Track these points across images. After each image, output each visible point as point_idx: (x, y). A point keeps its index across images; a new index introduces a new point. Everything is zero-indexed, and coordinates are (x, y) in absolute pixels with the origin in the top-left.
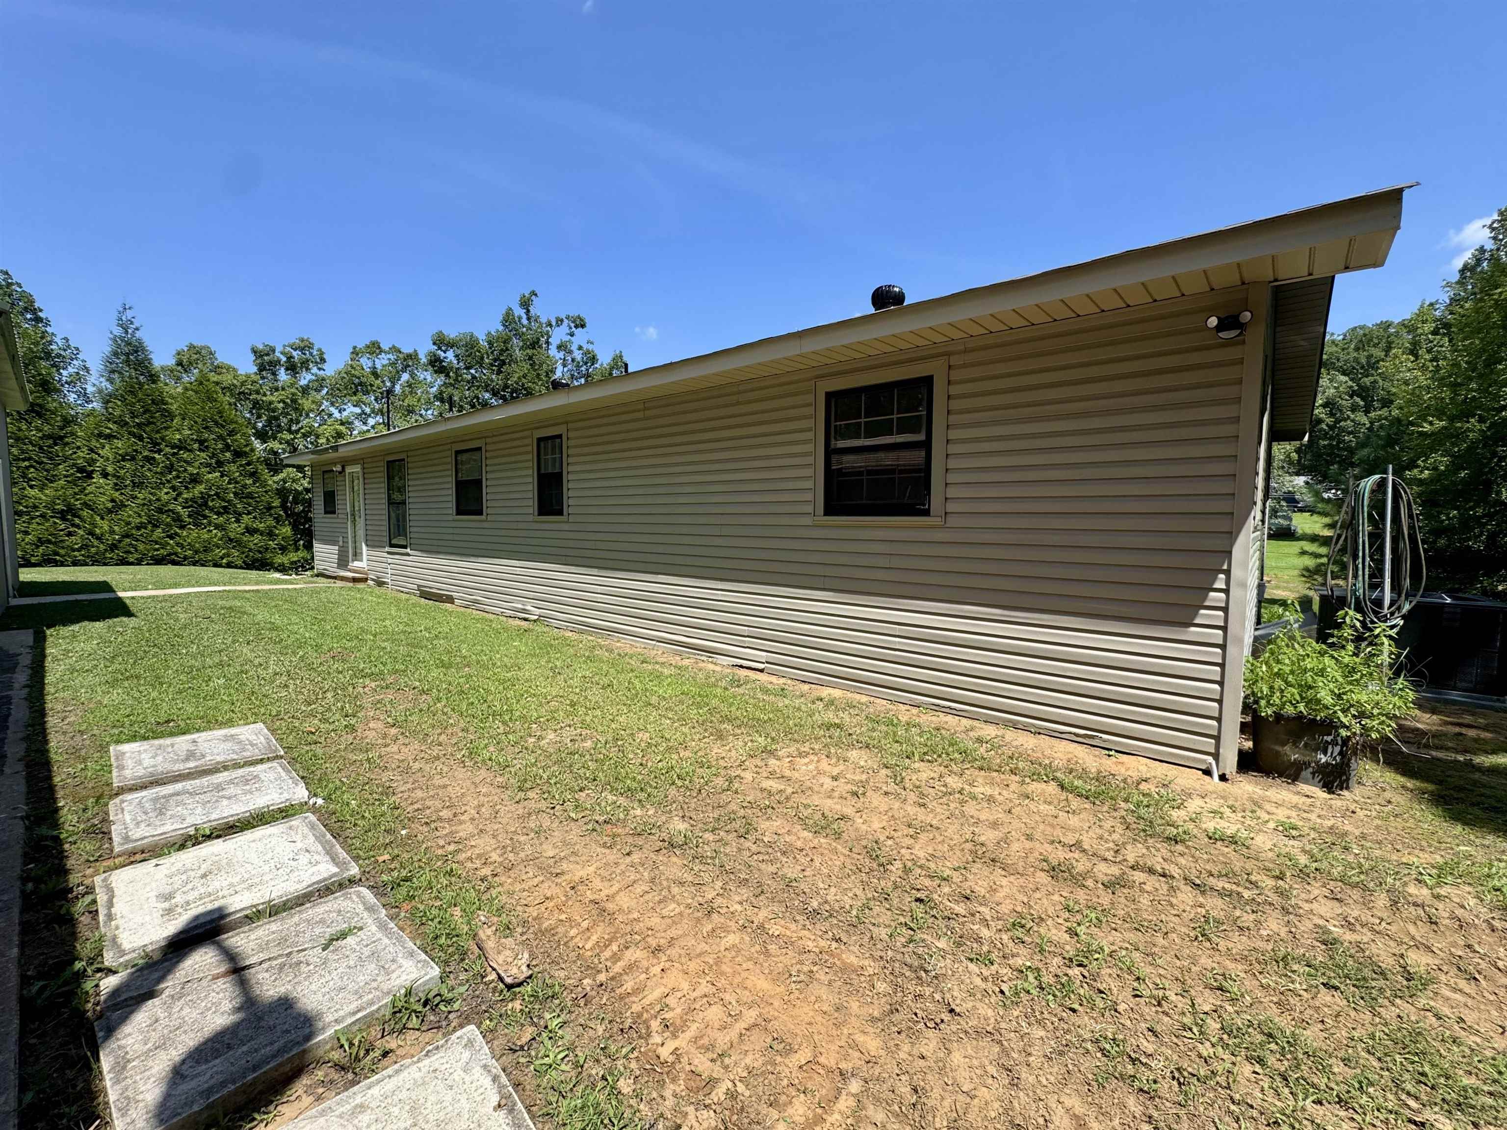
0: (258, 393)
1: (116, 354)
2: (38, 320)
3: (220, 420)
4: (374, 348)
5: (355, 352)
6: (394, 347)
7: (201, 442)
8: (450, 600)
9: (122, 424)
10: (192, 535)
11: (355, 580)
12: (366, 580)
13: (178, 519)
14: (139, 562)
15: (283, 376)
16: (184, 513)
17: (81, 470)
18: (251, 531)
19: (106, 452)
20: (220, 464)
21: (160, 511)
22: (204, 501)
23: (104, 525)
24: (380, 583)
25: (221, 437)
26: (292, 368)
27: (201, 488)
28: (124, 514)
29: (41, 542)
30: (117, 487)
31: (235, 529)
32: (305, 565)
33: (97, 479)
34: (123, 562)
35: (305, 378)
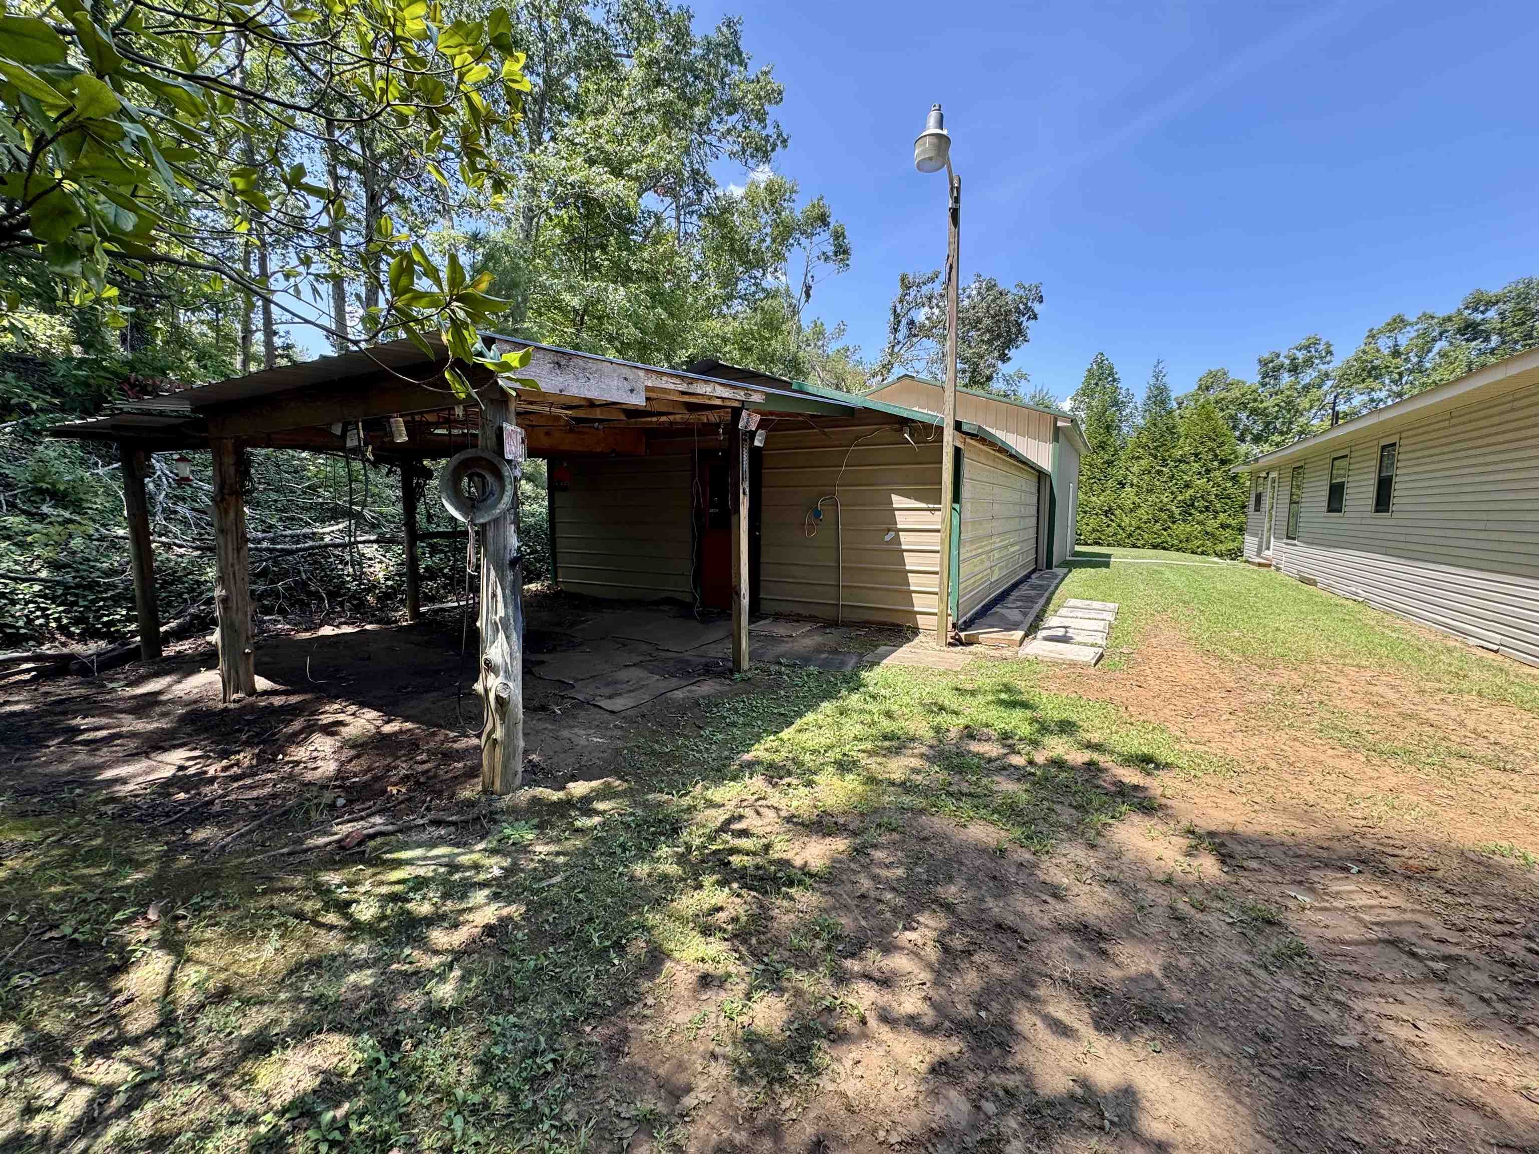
0: (1255, 400)
1: (1149, 398)
2: (1114, 380)
3: (1215, 435)
4: (1398, 323)
5: (1372, 336)
6: (1424, 314)
7: (1196, 455)
8: (1314, 583)
9: (1146, 447)
10: (1181, 529)
11: (1260, 565)
12: (1269, 566)
13: (1171, 516)
14: (1143, 546)
15: (1286, 379)
16: (1177, 511)
17: (1120, 483)
18: (1224, 526)
19: (1135, 469)
20: (1208, 471)
21: (1161, 510)
22: (1190, 504)
23: (1127, 520)
24: (1278, 569)
25: (1212, 450)
26: (1294, 369)
27: (1191, 492)
28: (1140, 512)
29: (1094, 530)
30: (1137, 494)
31: (1212, 524)
32: (1236, 554)
33: (1128, 489)
34: (1134, 546)
35: (1308, 376)
